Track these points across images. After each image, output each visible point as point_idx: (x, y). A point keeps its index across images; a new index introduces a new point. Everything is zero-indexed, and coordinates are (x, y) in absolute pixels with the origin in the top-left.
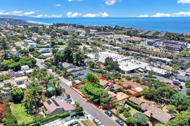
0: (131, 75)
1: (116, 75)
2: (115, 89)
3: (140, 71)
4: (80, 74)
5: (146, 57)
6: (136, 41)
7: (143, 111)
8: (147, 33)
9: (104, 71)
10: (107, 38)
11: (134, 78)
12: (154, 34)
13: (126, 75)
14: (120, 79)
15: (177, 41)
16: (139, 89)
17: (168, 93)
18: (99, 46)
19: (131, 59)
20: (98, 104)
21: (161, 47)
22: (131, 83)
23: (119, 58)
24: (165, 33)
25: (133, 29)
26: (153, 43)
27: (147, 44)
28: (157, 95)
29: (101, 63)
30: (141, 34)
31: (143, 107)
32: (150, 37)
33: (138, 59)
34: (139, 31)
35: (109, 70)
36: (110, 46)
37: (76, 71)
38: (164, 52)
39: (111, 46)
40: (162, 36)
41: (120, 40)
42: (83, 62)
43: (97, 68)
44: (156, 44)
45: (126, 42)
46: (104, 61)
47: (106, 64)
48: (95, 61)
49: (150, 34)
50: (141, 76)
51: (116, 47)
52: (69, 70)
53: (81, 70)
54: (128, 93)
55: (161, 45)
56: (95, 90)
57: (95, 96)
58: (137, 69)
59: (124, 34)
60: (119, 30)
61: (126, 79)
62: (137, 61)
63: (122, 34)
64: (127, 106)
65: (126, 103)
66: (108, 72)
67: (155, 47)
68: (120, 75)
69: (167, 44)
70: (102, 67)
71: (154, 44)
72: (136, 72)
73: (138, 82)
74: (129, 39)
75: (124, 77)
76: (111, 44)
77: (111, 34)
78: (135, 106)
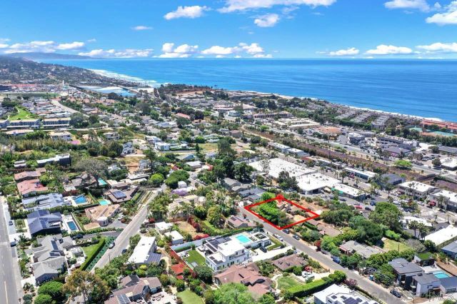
0: (312, 197)
1: (294, 196)
2: (292, 211)
3: (327, 191)
4: (250, 194)
5: (340, 168)
6: (330, 136)
7: (319, 231)
8: (354, 116)
9: (278, 190)
10: (277, 126)
11: (315, 200)
12: (366, 120)
13: (307, 196)
14: (298, 201)
15: (402, 138)
16: (319, 212)
17: (346, 216)
18: (265, 145)
19: (317, 172)
20: (275, 224)
21: (372, 148)
22: (312, 206)
23: (298, 170)
24: (386, 118)
25: (327, 105)
26: (359, 140)
27: (348, 142)
28: (335, 217)
29: (272, 178)
30: (341, 117)
31: (319, 227)
32: (357, 126)
33: (327, 171)
34: (338, 111)
35: (285, 188)
36: (283, 147)
37: (243, 190)
38: (372, 159)
39: (286, 147)
40: (380, 124)
41: (300, 131)
42: (248, 177)
43: (268, 186)
44: (366, 142)
45: (311, 136)
46: (277, 176)
47: (280, 181)
48: (264, 175)
49: (357, 120)
50: (326, 197)
51: (294, 150)
52: (235, 189)
53: (249, 189)
54: (306, 216)
55: (374, 145)
56: (272, 210)
57: (273, 216)
58: (322, 188)
59: (310, 116)
60: (300, 106)
61: (306, 201)
62: (324, 177)
63: (306, 117)
64: (304, 227)
65: (303, 224)
66: (283, 191)
67: (362, 148)
68: (299, 197)
69: (384, 142)
70: (275, 184)
71: (361, 142)
72: (320, 192)
73: (320, 205)
74: (318, 131)
75: (303, 198)
76: (285, 143)
77: (285, 116)
78: (312, 226)
